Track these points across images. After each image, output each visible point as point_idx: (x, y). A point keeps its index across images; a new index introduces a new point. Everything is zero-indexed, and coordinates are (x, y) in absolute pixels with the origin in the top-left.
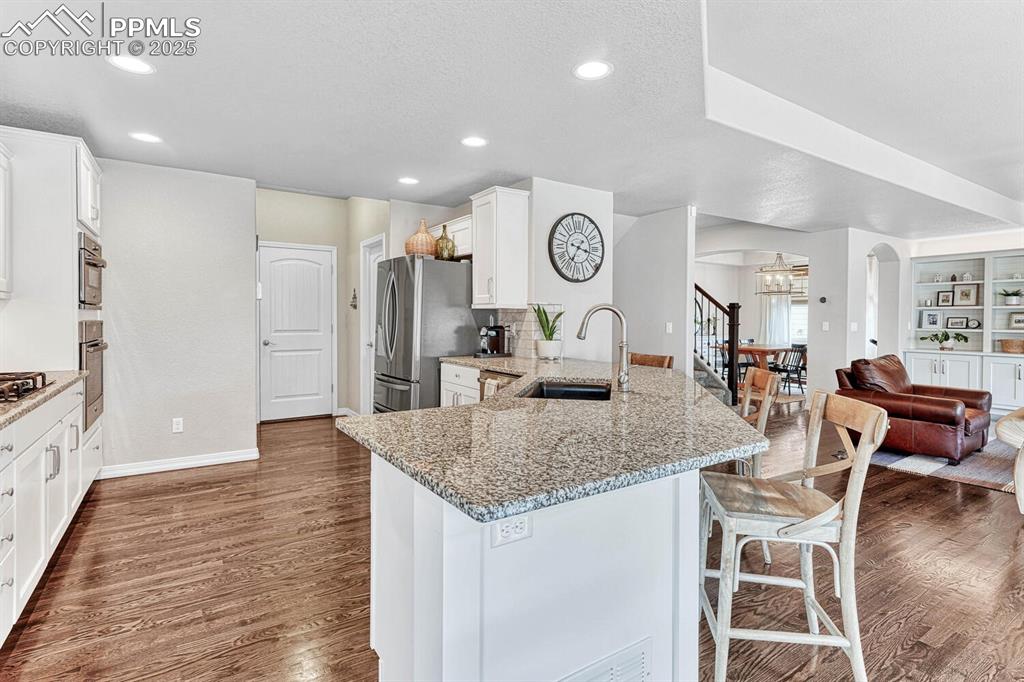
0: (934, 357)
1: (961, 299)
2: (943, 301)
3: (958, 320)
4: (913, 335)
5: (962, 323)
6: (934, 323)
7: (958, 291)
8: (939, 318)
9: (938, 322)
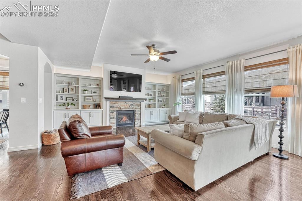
0: (65, 112)
1: (71, 91)
2: (65, 91)
3: (70, 98)
4: (55, 104)
5: (71, 99)
6: (62, 99)
7: (70, 88)
8: (64, 97)
9: (64, 99)
